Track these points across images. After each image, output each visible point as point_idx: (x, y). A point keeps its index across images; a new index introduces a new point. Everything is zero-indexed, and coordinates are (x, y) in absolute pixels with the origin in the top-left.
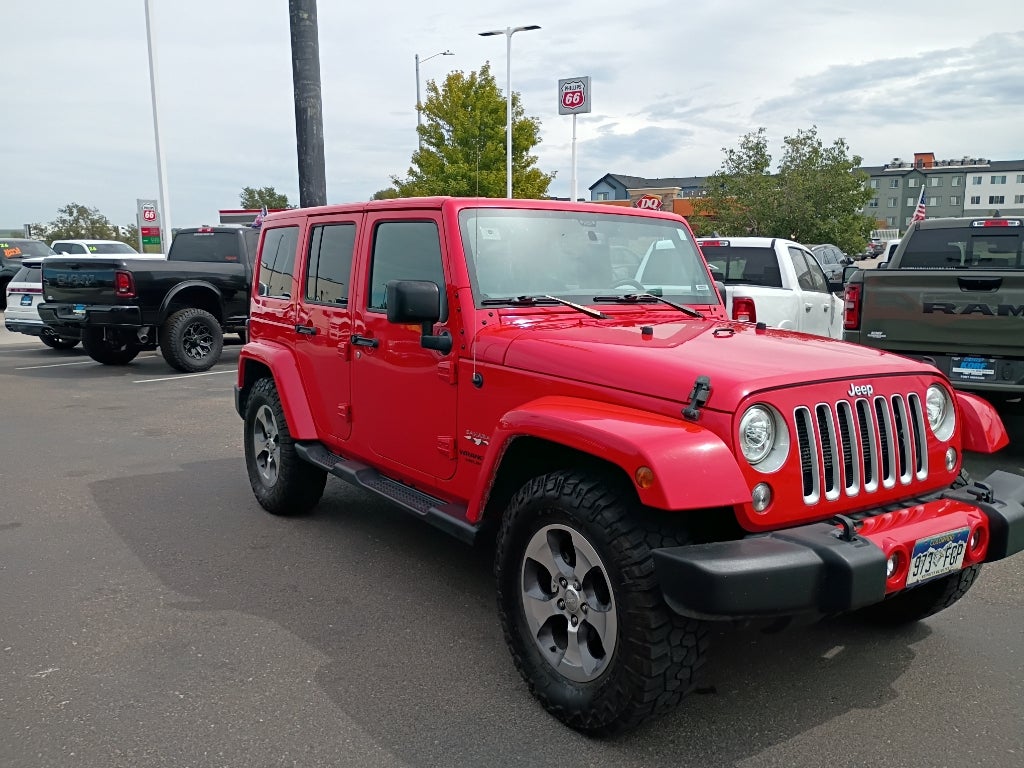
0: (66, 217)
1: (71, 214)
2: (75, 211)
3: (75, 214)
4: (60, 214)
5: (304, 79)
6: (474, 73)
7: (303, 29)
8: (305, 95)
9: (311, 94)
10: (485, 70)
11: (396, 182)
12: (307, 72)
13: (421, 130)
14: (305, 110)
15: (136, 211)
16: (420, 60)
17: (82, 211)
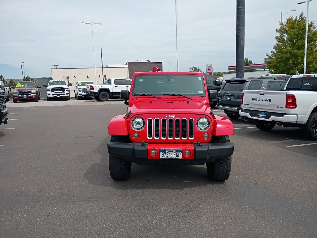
0: (191, 70)
1: (192, 69)
2: (193, 68)
3: (194, 69)
4: (190, 70)
5: (239, 27)
6: (296, 17)
7: (240, 12)
8: (239, 32)
9: (242, 31)
10: (301, 15)
11: (267, 56)
12: (240, 25)
13: (277, 38)
14: (239, 36)
15: (206, 68)
16: (283, 14)
17: (195, 68)
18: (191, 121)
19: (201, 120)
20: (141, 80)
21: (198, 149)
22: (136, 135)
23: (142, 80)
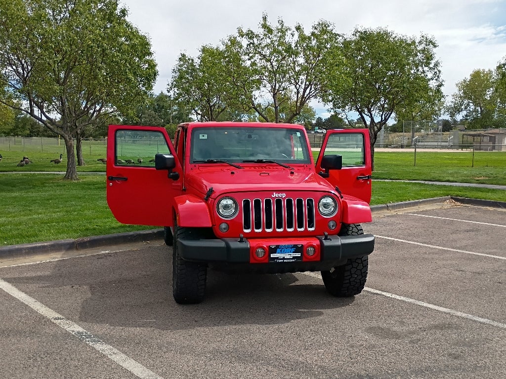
18: (310, 203)
19: (324, 201)
20: (203, 136)
21: (327, 243)
22: (224, 226)
23: (206, 137)
